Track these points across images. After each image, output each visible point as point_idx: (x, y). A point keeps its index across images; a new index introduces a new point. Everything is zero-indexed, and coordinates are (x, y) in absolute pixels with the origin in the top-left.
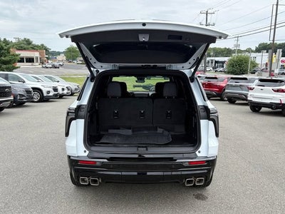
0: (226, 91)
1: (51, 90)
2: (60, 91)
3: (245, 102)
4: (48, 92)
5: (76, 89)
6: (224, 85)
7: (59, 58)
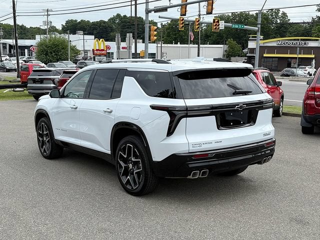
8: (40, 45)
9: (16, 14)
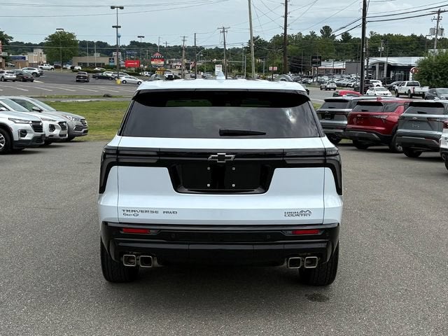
0: (399, 130)
1: (28, 126)
2: (46, 131)
3: (438, 154)
4: (23, 133)
5: (78, 128)
6: (396, 118)
7: (32, 57)
8: (422, 64)
9: (367, 19)
